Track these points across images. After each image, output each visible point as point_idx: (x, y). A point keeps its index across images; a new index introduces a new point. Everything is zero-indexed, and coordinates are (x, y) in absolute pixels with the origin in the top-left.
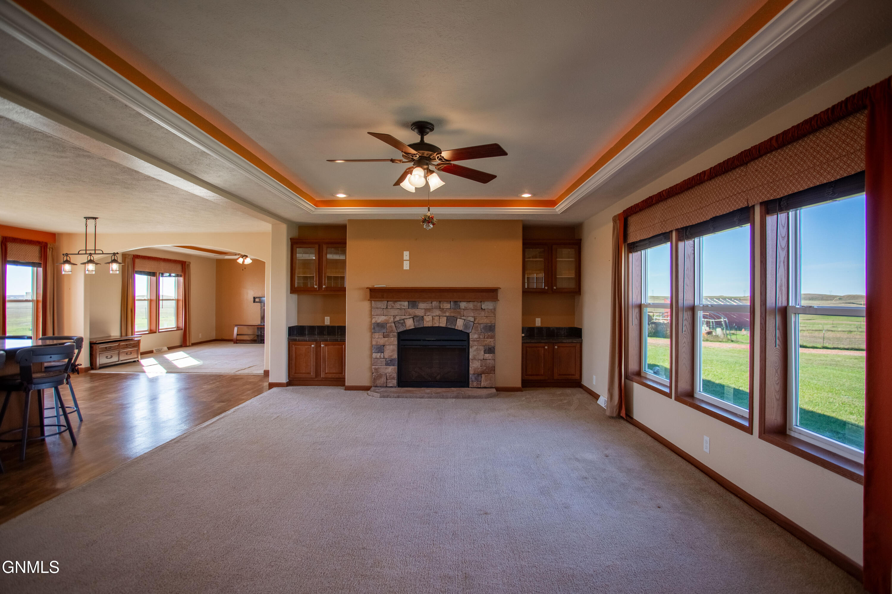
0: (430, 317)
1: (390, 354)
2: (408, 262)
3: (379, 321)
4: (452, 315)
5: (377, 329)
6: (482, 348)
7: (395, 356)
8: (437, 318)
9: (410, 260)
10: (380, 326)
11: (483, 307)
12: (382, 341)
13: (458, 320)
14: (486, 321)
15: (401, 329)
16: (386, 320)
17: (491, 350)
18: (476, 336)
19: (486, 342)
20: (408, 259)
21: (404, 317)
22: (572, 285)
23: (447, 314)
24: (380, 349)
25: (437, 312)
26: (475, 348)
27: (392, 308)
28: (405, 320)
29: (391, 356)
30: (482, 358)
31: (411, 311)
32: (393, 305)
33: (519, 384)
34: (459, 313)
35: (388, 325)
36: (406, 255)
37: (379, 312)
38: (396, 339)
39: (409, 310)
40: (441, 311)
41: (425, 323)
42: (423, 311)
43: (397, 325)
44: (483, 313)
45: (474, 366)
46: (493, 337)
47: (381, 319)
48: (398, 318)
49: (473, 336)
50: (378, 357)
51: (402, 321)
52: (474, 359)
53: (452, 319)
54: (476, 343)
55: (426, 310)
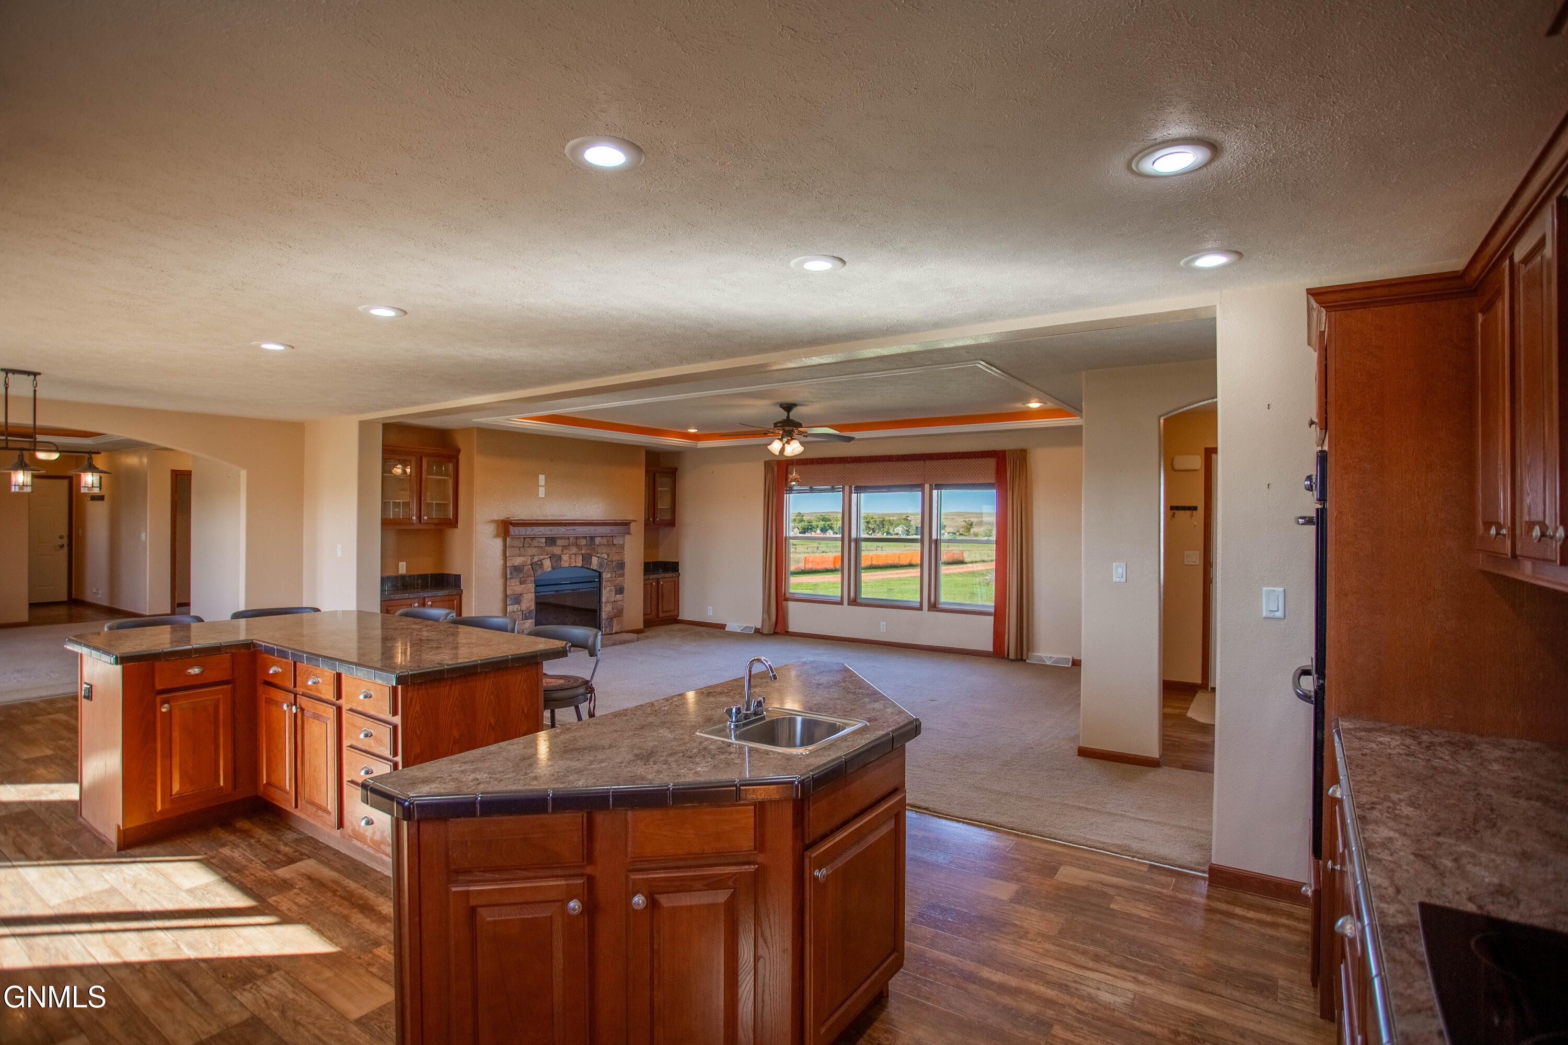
0: (567, 555)
1: (528, 605)
2: (544, 488)
3: (516, 564)
4: (588, 552)
5: (514, 574)
6: (613, 588)
7: (533, 607)
8: (573, 557)
9: (546, 486)
10: (517, 569)
11: (615, 542)
12: (519, 589)
13: (594, 558)
14: (617, 558)
15: (539, 572)
16: (524, 562)
17: (620, 591)
18: (609, 575)
19: (617, 582)
20: (543, 484)
21: (542, 557)
22: (667, 517)
23: (583, 552)
24: (517, 599)
25: (574, 550)
26: (608, 589)
27: (530, 546)
28: (543, 561)
29: (530, 607)
30: (612, 599)
31: (549, 549)
32: (530, 542)
33: (641, 626)
34: (594, 549)
35: (526, 568)
36: (542, 478)
37: (516, 551)
38: (534, 585)
39: (547, 548)
40: (577, 548)
41: (562, 563)
42: (561, 548)
43: (534, 567)
44: (614, 548)
45: (606, 610)
46: (622, 575)
47: (518, 561)
48: (536, 559)
49: (606, 576)
50: (515, 610)
51: (540, 563)
52: (607, 602)
53: (587, 559)
54: (609, 583)
55: (565, 547)
